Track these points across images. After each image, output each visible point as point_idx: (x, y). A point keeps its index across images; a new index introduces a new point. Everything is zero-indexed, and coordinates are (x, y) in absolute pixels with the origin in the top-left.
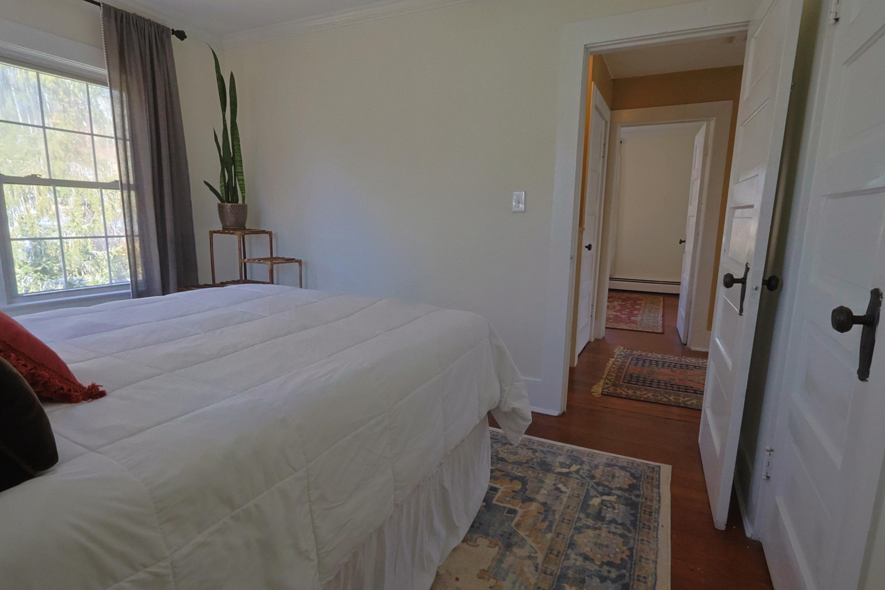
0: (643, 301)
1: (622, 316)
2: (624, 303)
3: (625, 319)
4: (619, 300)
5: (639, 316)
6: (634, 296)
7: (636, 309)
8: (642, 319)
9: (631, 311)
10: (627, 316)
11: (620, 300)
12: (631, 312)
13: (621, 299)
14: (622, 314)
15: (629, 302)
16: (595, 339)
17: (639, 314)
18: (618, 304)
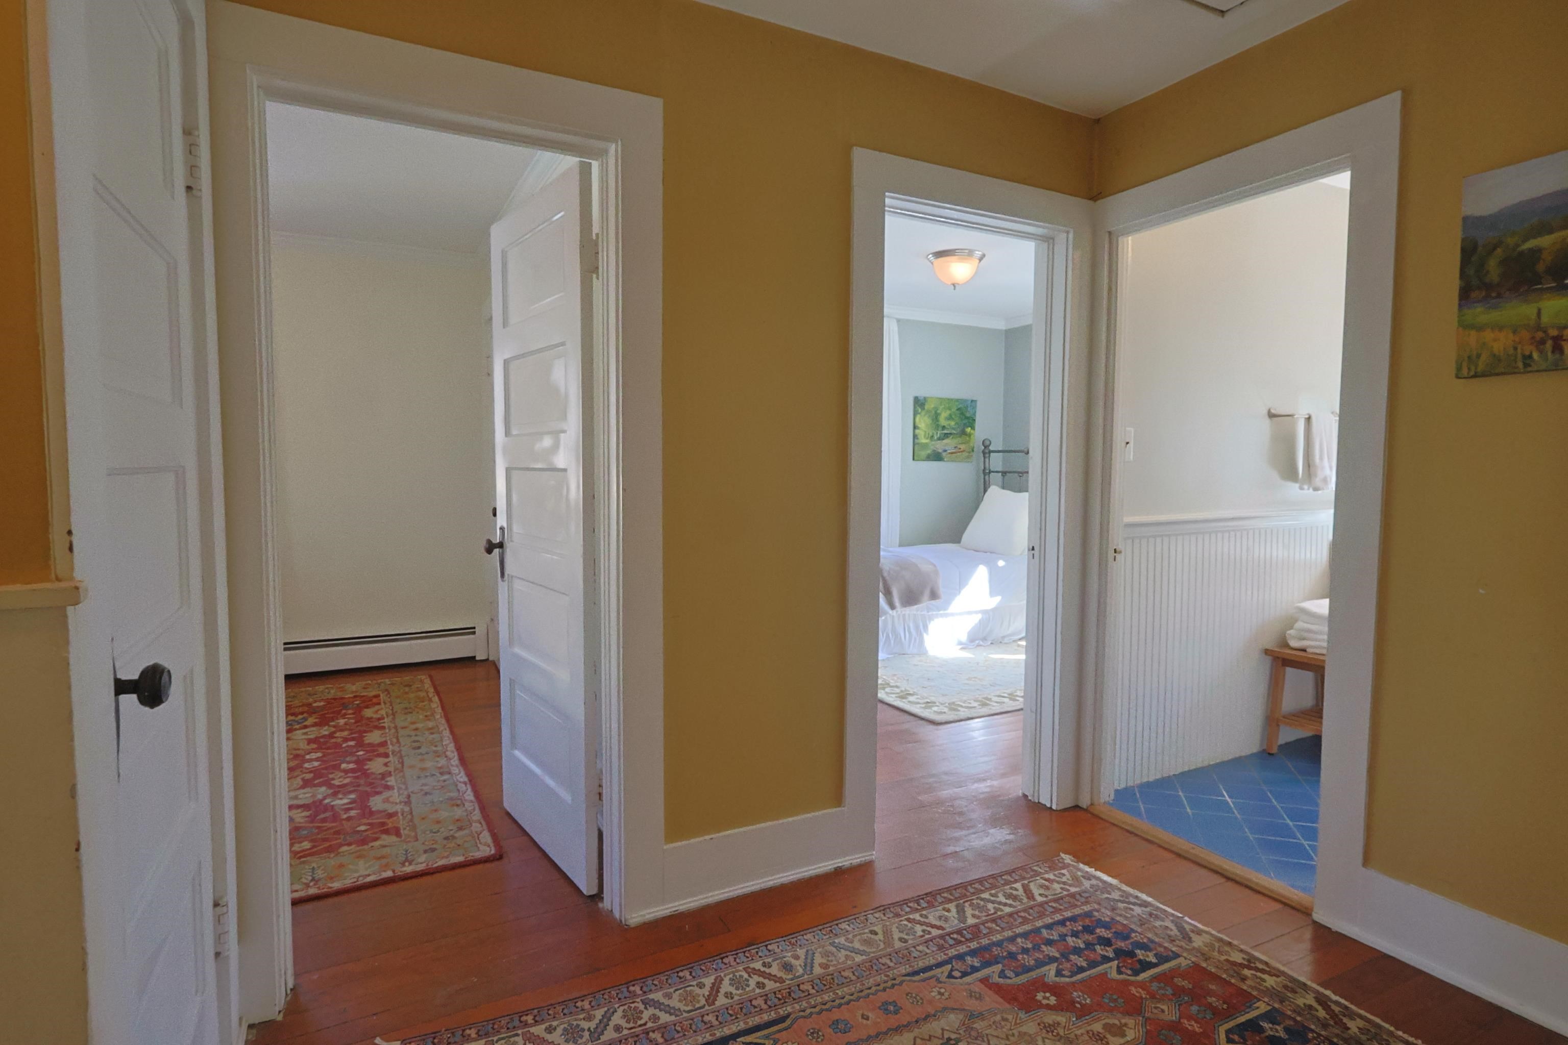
0: (383, 705)
1: (338, 802)
2: (325, 731)
3: (353, 813)
4: (305, 719)
5: (391, 781)
6: (353, 687)
7: (376, 750)
8: (409, 797)
9: (360, 762)
10: (353, 796)
11: (311, 721)
12: (361, 769)
13: (312, 711)
14: (337, 791)
15: (342, 722)
16: (251, 1027)
17: (390, 774)
18: (310, 741)
